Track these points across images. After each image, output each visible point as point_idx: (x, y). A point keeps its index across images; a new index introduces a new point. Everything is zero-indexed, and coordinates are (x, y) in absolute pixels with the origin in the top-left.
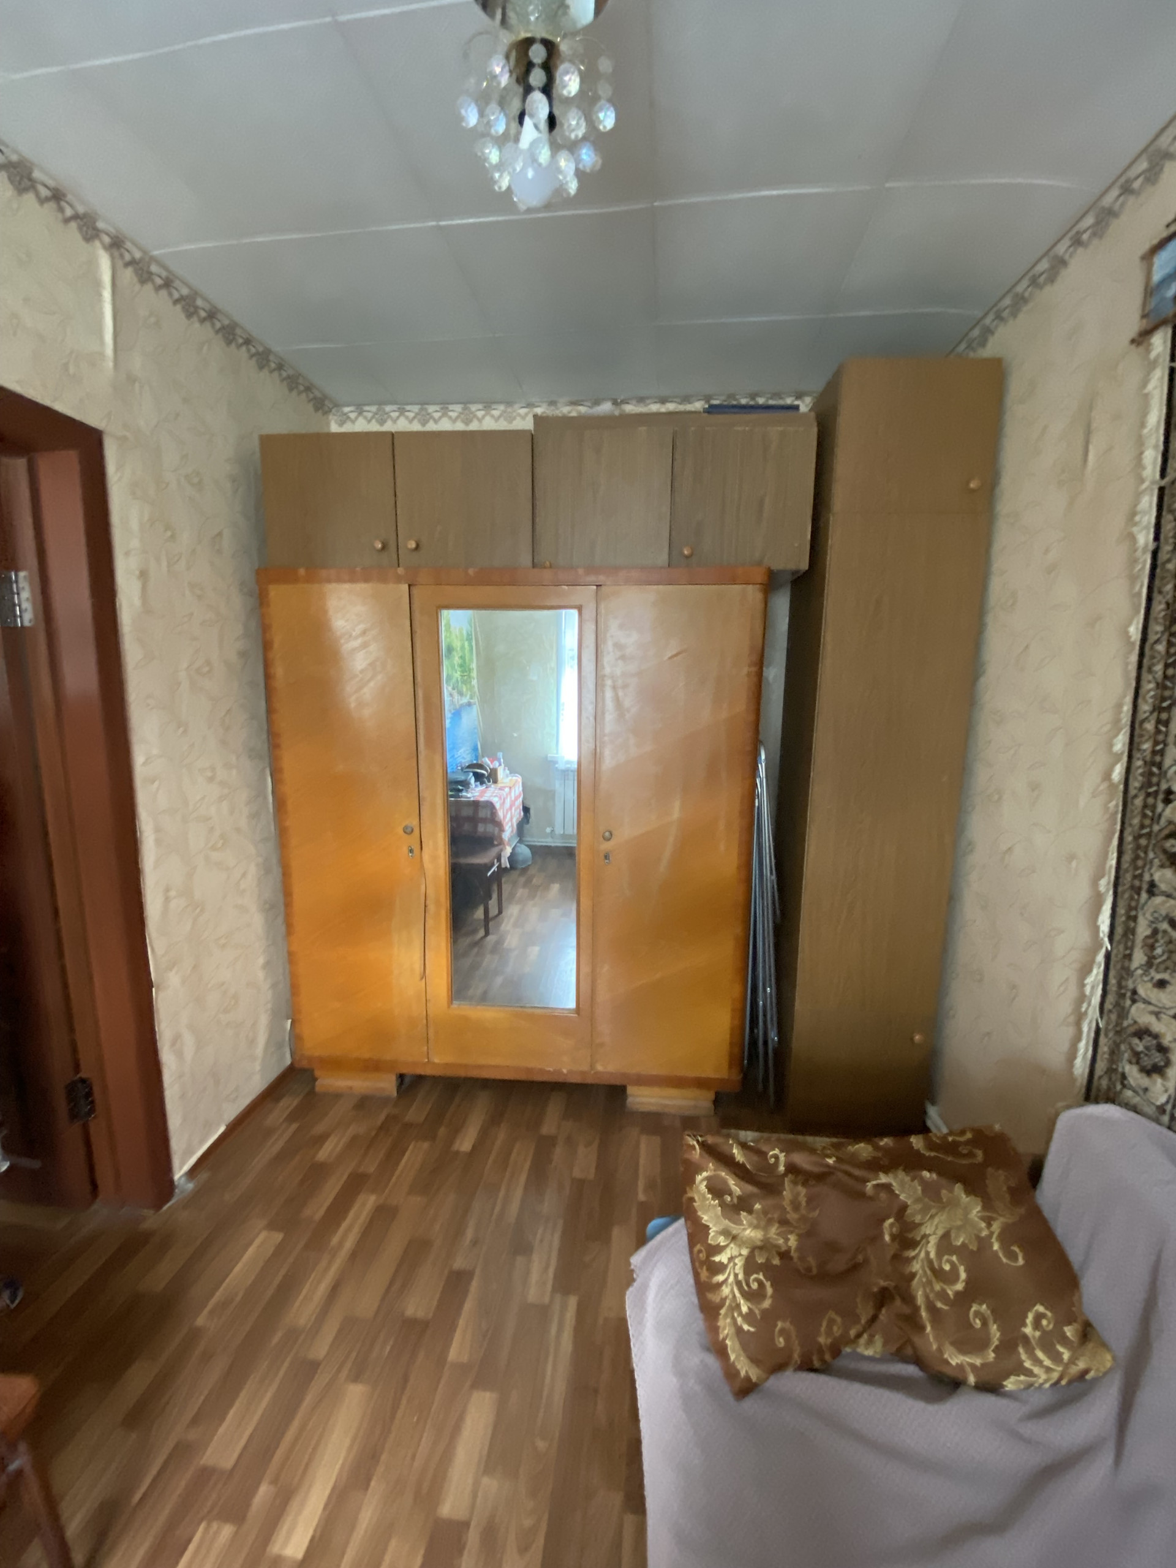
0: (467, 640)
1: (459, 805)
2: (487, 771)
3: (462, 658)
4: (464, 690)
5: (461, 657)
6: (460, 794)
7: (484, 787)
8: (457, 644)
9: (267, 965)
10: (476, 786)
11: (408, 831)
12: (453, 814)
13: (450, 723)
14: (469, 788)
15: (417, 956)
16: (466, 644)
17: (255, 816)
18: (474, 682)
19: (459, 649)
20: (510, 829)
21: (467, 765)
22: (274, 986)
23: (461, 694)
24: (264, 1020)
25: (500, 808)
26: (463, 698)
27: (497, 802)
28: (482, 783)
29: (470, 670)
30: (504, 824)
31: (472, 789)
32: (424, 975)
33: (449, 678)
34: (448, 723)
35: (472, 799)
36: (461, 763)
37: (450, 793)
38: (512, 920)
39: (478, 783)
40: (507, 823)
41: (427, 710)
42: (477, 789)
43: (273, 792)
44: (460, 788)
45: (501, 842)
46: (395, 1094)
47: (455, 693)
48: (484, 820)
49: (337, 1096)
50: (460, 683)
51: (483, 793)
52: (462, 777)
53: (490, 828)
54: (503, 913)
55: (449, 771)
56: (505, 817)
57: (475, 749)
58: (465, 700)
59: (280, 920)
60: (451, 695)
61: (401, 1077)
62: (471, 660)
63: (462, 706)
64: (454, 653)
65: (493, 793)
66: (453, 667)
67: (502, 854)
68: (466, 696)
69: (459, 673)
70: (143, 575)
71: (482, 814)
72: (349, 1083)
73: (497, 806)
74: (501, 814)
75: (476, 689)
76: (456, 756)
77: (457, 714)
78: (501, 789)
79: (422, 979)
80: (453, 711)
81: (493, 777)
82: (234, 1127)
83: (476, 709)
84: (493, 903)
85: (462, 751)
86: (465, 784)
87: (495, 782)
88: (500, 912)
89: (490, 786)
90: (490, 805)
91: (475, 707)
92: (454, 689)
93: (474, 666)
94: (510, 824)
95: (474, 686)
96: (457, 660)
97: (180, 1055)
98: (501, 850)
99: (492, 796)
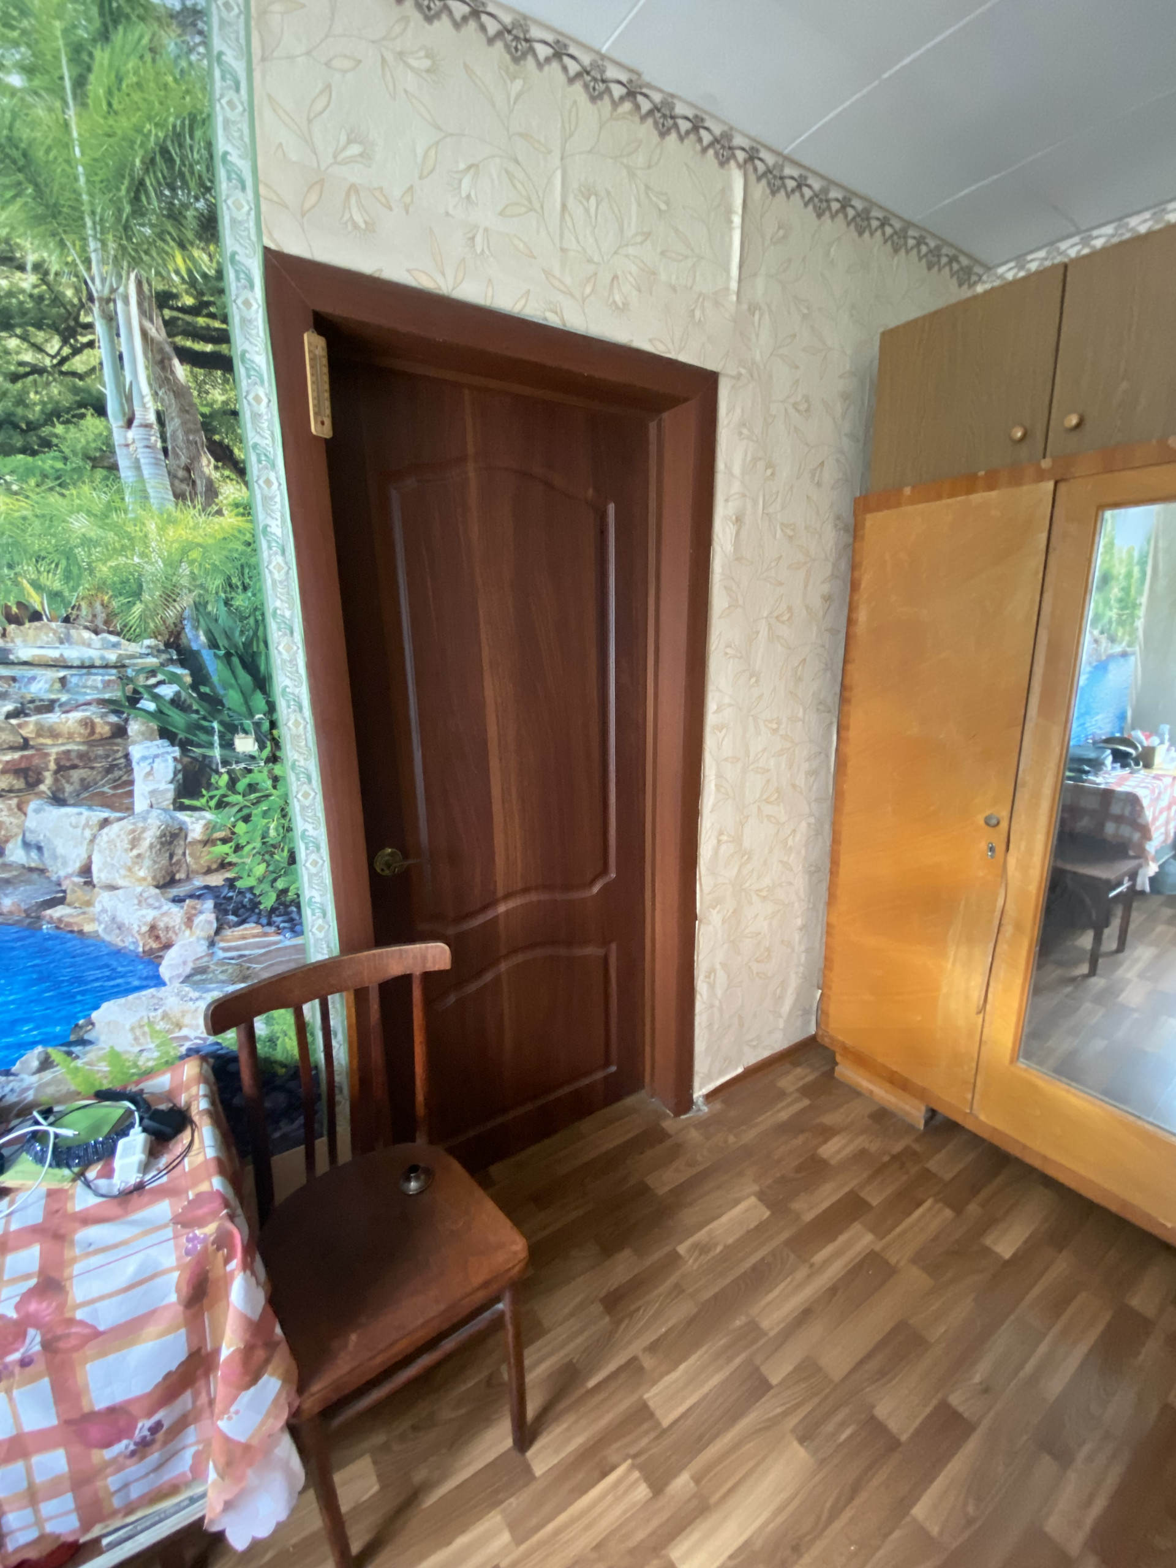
0: (1138, 563)
1: (1079, 791)
2: (1136, 748)
3: (1126, 590)
4: (1120, 634)
5: (1123, 589)
6: (1084, 777)
7: (1127, 770)
8: (1120, 570)
9: (804, 928)
10: (1113, 768)
11: (992, 823)
12: (1068, 802)
13: (1088, 679)
14: (1101, 770)
15: (977, 981)
16: (1136, 570)
17: (813, 773)
18: (1140, 624)
19: (1121, 577)
20: (1162, 838)
21: (1104, 737)
22: (807, 951)
23: (1112, 640)
24: (794, 982)
25: (1150, 806)
26: (1116, 646)
27: (1146, 797)
28: (1123, 766)
29: (1135, 606)
30: (1153, 829)
31: (1106, 773)
32: (982, 1010)
33: (1097, 618)
34: (1083, 680)
35: (1102, 786)
36: (1094, 734)
37: (1068, 774)
38: (1139, 966)
39: (1118, 765)
40: (1158, 828)
41: (1051, 661)
42: (1114, 773)
43: (837, 750)
44: (1087, 768)
45: (1141, 854)
46: (922, 1127)
47: (1103, 639)
48: (1119, 819)
49: (855, 1093)
50: (1114, 625)
51: (1122, 780)
52: (1092, 755)
53: (1125, 831)
54: (1126, 953)
55: (1072, 743)
56: (1155, 819)
57: (1122, 717)
58: (1117, 649)
59: (825, 885)
60: (1096, 641)
61: (932, 1113)
62: (1140, 593)
63: (1111, 657)
64: (1113, 583)
65: (1142, 781)
66: (1107, 603)
67: (1141, 872)
68: (1120, 643)
69: (1115, 610)
70: (739, 520)
71: (1116, 809)
72: (871, 1087)
73: (1145, 802)
74: (1149, 814)
75: (1140, 633)
76: (1087, 725)
77: (1101, 667)
78: (1157, 777)
79: (979, 1013)
80: (1095, 664)
81: (1146, 759)
82: (751, 1073)
83: (1134, 662)
84: (1111, 935)
85: (1099, 717)
86: (1096, 765)
87: (1148, 765)
88: (1121, 948)
89: (1138, 771)
90: (1133, 800)
91: (1132, 659)
92: (1102, 633)
93: (1144, 600)
94: (1163, 830)
95: (1137, 629)
96: (1115, 592)
97: (712, 987)
98: (1140, 866)
99: (1137, 786)
